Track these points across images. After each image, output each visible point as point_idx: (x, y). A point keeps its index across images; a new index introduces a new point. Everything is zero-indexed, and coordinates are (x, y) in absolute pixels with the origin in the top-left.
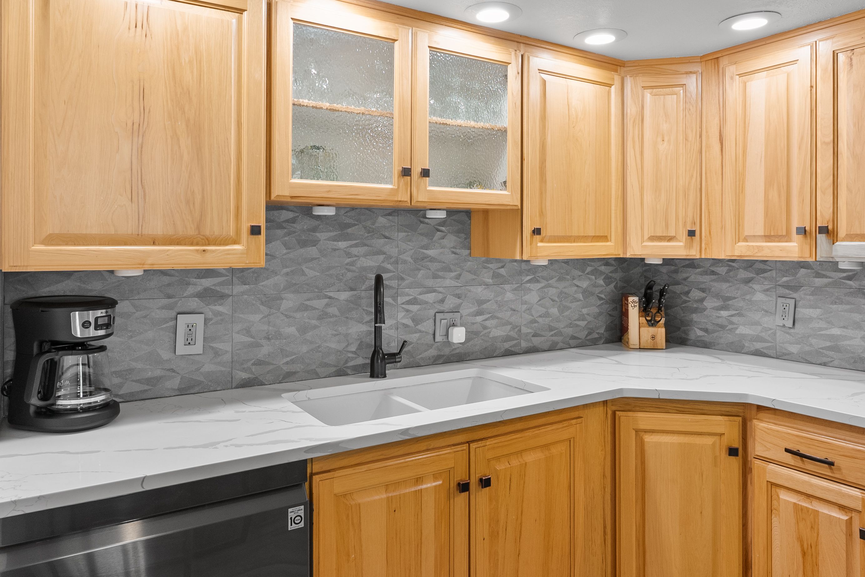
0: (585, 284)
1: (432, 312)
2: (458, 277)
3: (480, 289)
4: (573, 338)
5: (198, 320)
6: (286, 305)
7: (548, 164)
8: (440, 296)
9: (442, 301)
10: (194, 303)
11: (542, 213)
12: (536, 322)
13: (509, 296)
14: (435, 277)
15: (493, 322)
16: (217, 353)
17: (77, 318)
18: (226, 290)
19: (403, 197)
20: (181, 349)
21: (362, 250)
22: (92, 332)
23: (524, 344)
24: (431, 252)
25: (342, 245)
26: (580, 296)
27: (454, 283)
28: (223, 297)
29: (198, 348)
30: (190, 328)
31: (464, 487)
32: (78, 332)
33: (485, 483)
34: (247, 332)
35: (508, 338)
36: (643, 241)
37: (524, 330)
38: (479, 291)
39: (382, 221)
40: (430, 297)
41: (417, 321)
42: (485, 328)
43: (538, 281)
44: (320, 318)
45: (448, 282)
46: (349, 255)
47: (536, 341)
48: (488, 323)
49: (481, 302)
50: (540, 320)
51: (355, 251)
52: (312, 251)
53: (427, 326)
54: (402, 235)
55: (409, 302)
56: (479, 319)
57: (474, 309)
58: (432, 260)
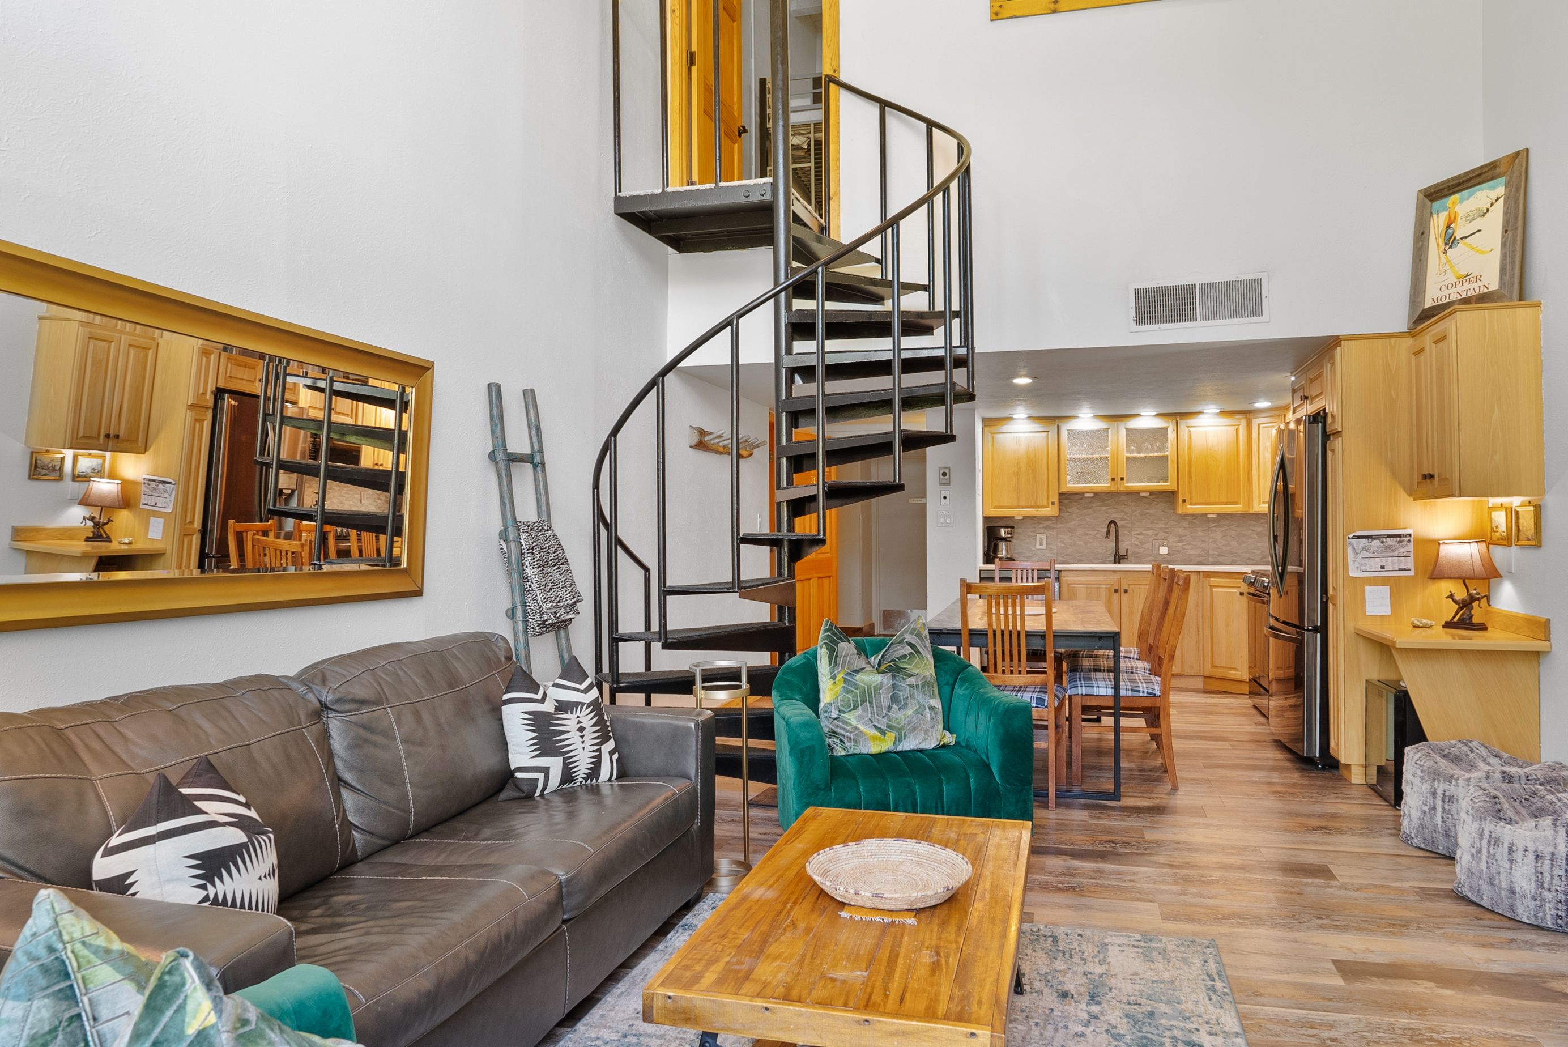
0: (1259, 529)
1: (1151, 539)
2: (1166, 524)
3: (1180, 529)
4: (1249, 559)
5: (1044, 537)
6: (1078, 533)
7: (1193, 469)
8: (1156, 532)
9: (1157, 535)
10: (1042, 531)
11: (1190, 492)
12: (1219, 548)
13: (1200, 533)
14: (1153, 523)
15: (1190, 546)
16: (1051, 550)
17: (1003, 530)
18: (1054, 526)
19: (1114, 489)
20: (1038, 547)
21: (1113, 510)
22: (1007, 535)
23: (1211, 560)
24: (1150, 511)
25: (1104, 508)
26: (1256, 536)
27: (1163, 526)
28: (1053, 528)
29: (1044, 547)
30: (1041, 539)
31: (1116, 591)
32: (1003, 535)
33: (1126, 591)
34: (1063, 542)
35: (1200, 556)
36: (1259, 504)
37: (1211, 552)
38: (1180, 531)
39: (1123, 497)
40: (1150, 532)
41: (1142, 543)
42: (1184, 549)
43: (1221, 527)
44: (1093, 539)
45: (1160, 526)
46: (1107, 513)
47: (1220, 559)
48: (1186, 547)
49: (1180, 536)
50: (1223, 548)
51: (1109, 511)
52: (1090, 511)
53: (1148, 546)
54: (1134, 503)
55: (1138, 534)
56: (1180, 544)
57: (1177, 539)
58: (1151, 515)
